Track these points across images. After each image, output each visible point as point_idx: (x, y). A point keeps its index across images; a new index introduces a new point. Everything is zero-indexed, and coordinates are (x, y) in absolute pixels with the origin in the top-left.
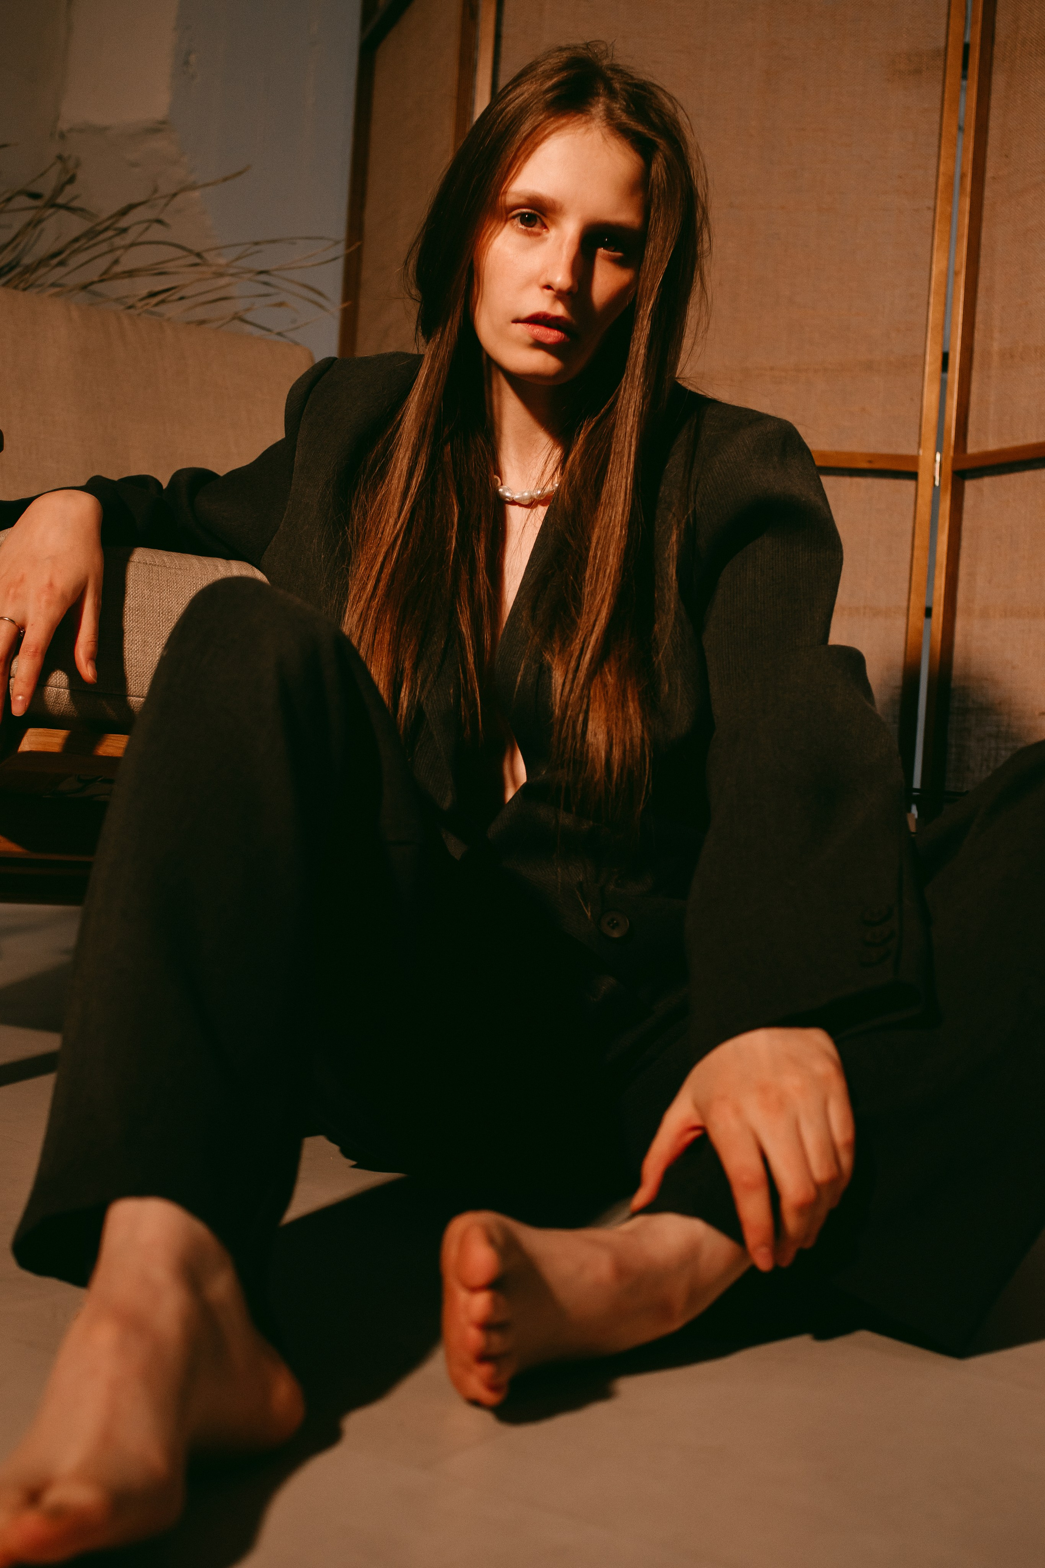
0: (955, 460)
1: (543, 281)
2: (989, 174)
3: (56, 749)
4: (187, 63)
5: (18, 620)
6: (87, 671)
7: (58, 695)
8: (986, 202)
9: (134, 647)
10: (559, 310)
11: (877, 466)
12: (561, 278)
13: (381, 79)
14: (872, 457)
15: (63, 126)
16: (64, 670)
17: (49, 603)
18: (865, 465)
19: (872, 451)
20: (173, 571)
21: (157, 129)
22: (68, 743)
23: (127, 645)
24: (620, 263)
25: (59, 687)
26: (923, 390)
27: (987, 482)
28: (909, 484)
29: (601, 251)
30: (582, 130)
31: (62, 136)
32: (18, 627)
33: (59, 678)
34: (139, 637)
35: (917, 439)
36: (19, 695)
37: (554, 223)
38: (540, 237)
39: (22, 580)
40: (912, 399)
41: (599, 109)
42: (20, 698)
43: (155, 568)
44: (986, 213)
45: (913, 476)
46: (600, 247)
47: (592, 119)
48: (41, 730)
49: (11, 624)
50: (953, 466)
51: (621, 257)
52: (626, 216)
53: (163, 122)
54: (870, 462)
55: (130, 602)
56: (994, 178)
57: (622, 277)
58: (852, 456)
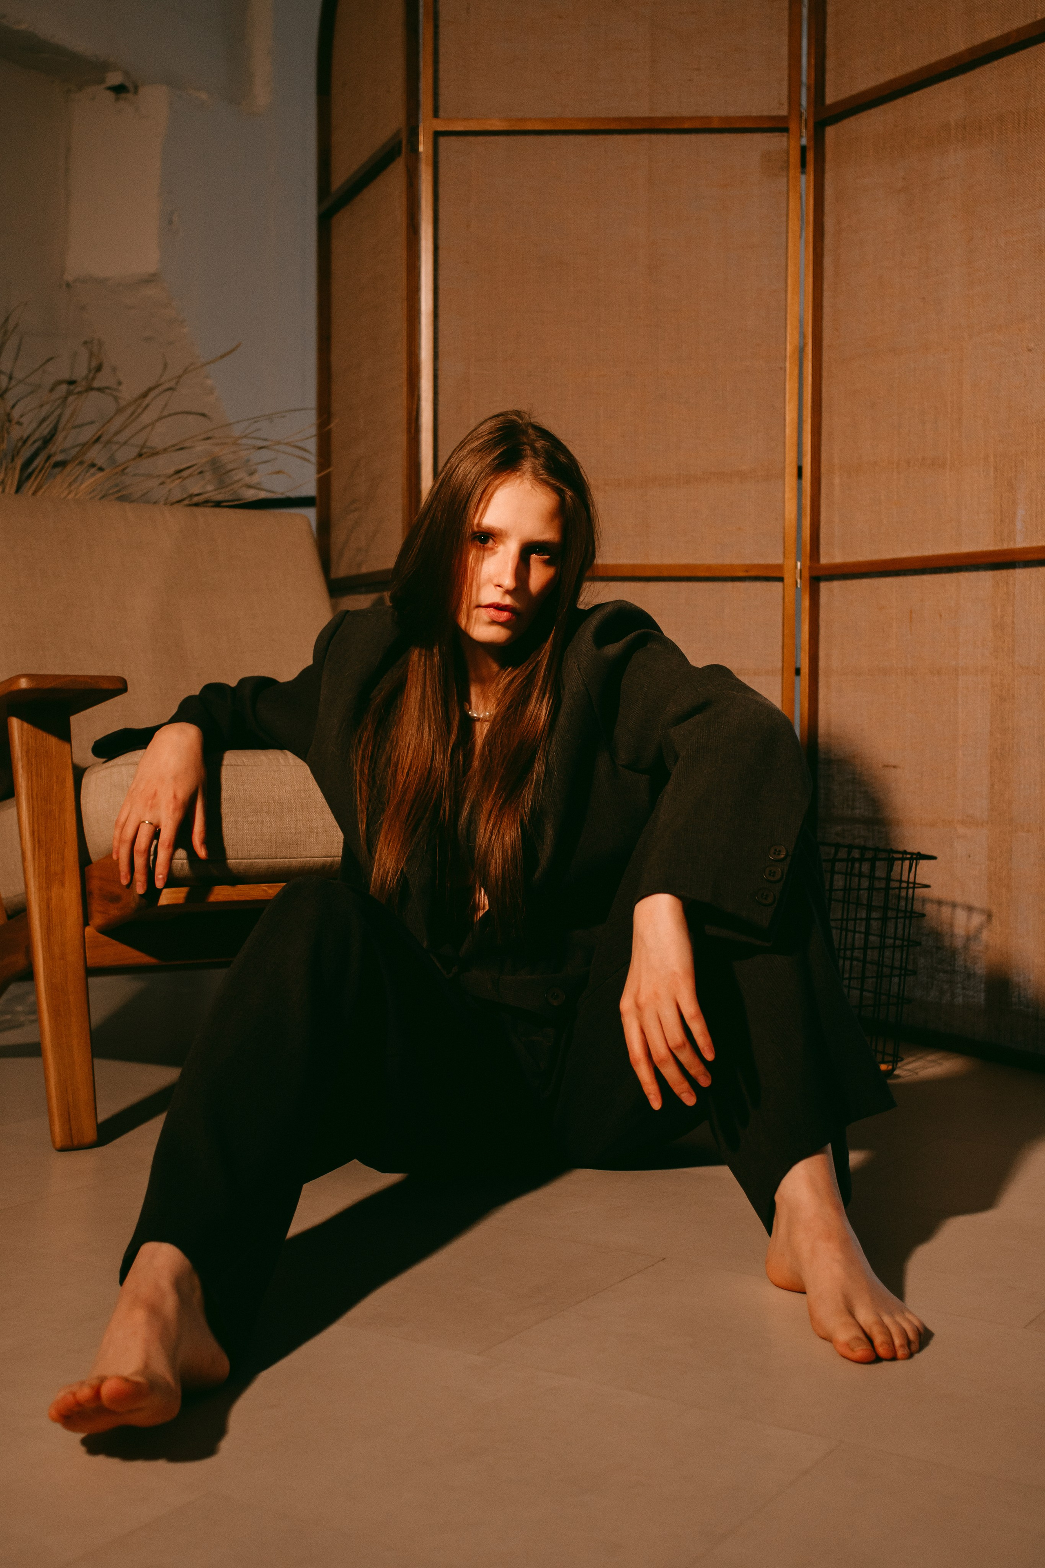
0: (810, 568)
1: (496, 582)
2: (826, 342)
3: (181, 901)
4: (171, 222)
5: (155, 822)
6: (202, 852)
7: (183, 864)
8: (825, 365)
9: (230, 826)
10: (508, 600)
11: (753, 573)
12: (508, 582)
13: (338, 246)
14: (748, 567)
15: (69, 277)
16: (184, 848)
17: (175, 810)
18: (742, 574)
19: (748, 562)
20: (250, 768)
21: (151, 279)
22: (189, 897)
23: (224, 825)
24: (547, 563)
25: (183, 859)
26: (784, 511)
27: (836, 584)
28: (778, 585)
29: (534, 556)
30: (518, 481)
31: (68, 285)
32: (155, 826)
33: (181, 853)
34: (232, 819)
35: (782, 550)
36: (160, 874)
37: (502, 542)
38: (493, 551)
39: (155, 794)
40: (777, 519)
41: (527, 465)
42: (161, 876)
43: (238, 768)
44: (825, 373)
45: (781, 579)
46: (532, 554)
47: (524, 473)
48: (173, 889)
49: (150, 825)
50: (809, 573)
51: (548, 559)
52: (549, 535)
53: (154, 275)
54: (747, 571)
55: (225, 795)
56: (828, 346)
57: (549, 572)
58: (732, 567)
